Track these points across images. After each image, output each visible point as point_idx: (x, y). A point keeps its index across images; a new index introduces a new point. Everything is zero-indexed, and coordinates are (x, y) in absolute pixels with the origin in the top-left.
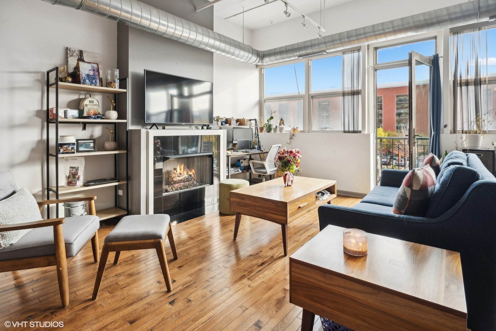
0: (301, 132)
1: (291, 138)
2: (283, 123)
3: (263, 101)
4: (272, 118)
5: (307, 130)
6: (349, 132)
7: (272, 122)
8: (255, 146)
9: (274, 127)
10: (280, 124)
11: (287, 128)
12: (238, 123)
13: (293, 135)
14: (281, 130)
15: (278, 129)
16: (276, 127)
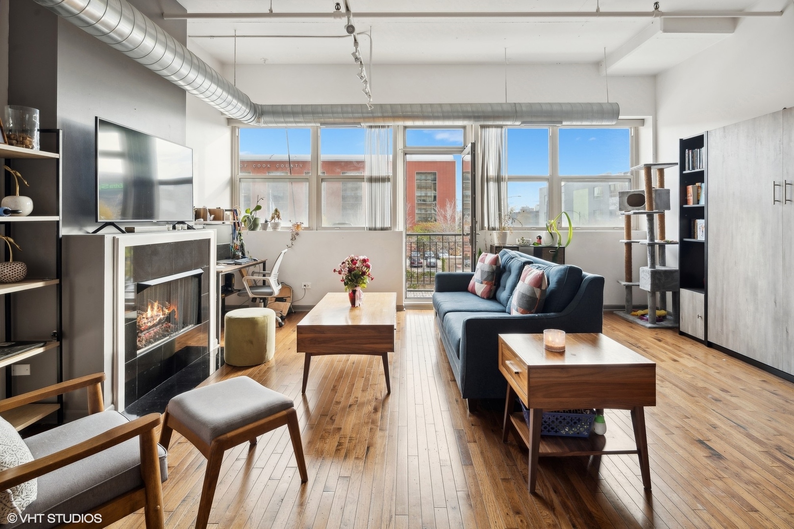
0: (306, 229)
1: (293, 239)
2: (278, 217)
3: (238, 180)
4: (258, 208)
5: (315, 227)
6: (375, 229)
7: (258, 214)
8: (237, 253)
9: (261, 221)
10: (273, 218)
11: (285, 223)
12: (213, 216)
13: (297, 234)
14: (275, 226)
15: (269, 225)
16: (266, 222)
